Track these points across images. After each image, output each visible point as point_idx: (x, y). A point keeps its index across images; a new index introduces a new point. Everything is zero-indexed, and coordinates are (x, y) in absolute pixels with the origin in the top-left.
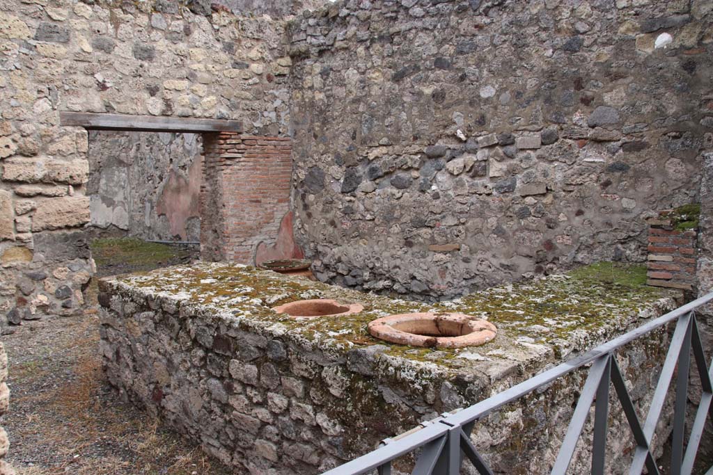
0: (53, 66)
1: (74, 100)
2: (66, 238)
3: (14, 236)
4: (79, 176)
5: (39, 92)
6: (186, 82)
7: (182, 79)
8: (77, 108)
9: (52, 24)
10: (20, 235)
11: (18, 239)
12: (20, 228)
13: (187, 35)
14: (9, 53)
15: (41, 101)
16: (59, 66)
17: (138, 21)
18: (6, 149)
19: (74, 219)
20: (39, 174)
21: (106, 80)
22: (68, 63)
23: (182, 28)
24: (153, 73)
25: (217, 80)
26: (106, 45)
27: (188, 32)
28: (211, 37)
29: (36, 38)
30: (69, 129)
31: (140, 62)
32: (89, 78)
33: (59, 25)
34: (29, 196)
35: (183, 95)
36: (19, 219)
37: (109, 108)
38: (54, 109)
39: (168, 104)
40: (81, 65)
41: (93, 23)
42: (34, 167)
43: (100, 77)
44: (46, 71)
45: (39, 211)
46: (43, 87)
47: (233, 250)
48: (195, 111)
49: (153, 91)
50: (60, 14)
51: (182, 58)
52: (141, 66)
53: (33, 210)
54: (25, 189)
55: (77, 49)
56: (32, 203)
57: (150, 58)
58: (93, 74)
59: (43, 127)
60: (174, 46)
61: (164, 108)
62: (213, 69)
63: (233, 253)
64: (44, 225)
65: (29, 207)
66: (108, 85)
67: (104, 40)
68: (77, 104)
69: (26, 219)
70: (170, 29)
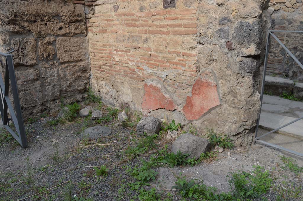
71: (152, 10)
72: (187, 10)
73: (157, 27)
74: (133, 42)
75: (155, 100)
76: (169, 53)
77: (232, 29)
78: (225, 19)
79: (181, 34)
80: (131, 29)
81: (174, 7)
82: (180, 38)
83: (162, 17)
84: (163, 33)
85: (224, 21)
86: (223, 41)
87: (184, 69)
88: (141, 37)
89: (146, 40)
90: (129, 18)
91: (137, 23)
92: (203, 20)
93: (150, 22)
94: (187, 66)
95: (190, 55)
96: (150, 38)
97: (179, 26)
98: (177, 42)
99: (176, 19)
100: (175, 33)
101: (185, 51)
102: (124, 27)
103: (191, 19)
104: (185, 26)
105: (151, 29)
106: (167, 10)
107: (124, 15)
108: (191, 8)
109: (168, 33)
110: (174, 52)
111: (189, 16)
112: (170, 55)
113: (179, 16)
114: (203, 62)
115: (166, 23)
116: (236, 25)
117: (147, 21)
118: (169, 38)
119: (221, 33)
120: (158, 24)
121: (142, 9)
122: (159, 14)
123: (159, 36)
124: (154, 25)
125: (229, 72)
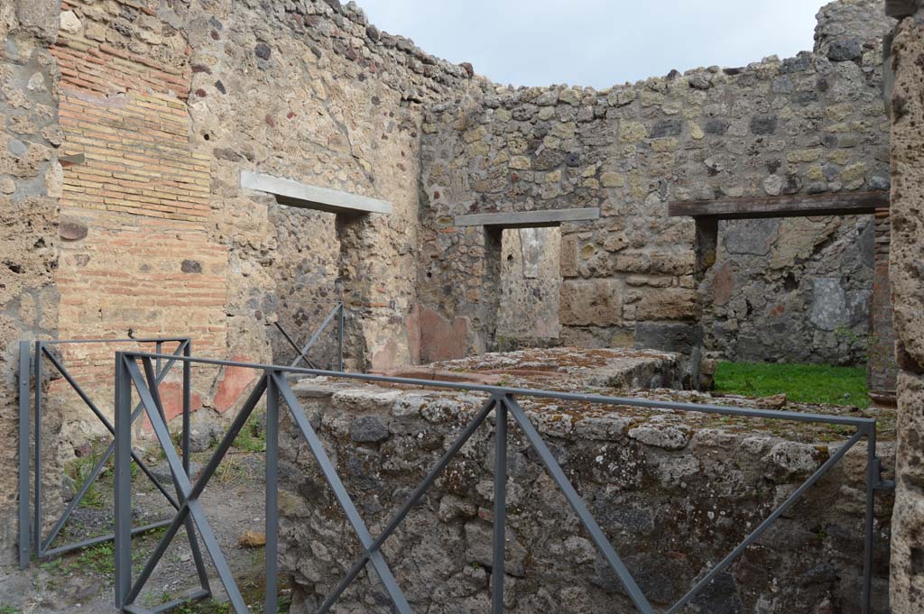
0: (664, 160)
1: (682, 190)
2: (666, 330)
3: (620, 322)
4: (682, 266)
5: (651, 186)
6: (819, 150)
7: (814, 146)
8: (685, 197)
9: (666, 119)
10: (625, 323)
11: (624, 326)
12: (625, 316)
13: (823, 91)
14: (629, 156)
15: (652, 195)
16: (670, 158)
17: (757, 92)
18: (620, 243)
19: (675, 312)
20: (645, 264)
21: (717, 164)
22: (680, 153)
23: (815, 84)
24: (773, 145)
25: (867, 140)
26: (719, 127)
27: (823, 86)
28: (860, 85)
29: (652, 137)
30: (676, 219)
31: (759, 137)
32: (699, 165)
33: (674, 118)
34: (634, 285)
35: (813, 167)
36: (626, 307)
37: (719, 194)
38: (662, 201)
39: (791, 179)
40: (691, 153)
41: (706, 108)
42: (641, 258)
43: (709, 163)
44: (659, 166)
45: (644, 301)
46: (655, 181)
47: (883, 372)
48: (830, 185)
49: (773, 168)
50: (673, 108)
51: (815, 121)
52: (759, 141)
53: (638, 299)
54: (633, 279)
55: (688, 138)
56: (639, 292)
57: (771, 130)
58: (703, 160)
59: (653, 219)
60: (803, 109)
61: (786, 185)
62: (863, 126)
63: (883, 376)
64: (646, 314)
65: (634, 297)
66: (718, 169)
67: (717, 123)
68: (685, 194)
69: (632, 307)
70: (798, 89)
71: (164, 273)
72: (215, 278)
73: (172, 295)
74: (125, 319)
75: (171, 404)
76: (191, 330)
77: (260, 298)
78: (256, 289)
79: (208, 305)
80: (120, 298)
81: (200, 271)
82: (208, 310)
83: (182, 283)
84: (184, 304)
85: (255, 291)
86: (254, 311)
87: (212, 348)
88: (143, 310)
89: (154, 315)
90: (116, 279)
91: (132, 289)
92: (234, 290)
93: (159, 288)
94: (216, 344)
95: (220, 330)
96: (161, 313)
97: (208, 295)
98: (202, 316)
99: (202, 287)
100: (201, 304)
101: (213, 326)
102: (104, 294)
103: (220, 288)
104: (214, 295)
105: (161, 298)
106: (188, 274)
107: (104, 274)
108: (220, 275)
109: (189, 304)
110: (198, 329)
111: (218, 285)
112: (192, 333)
113: (206, 283)
114: (234, 335)
115: (186, 291)
116: (263, 295)
117: (154, 287)
118: (192, 311)
119: (252, 303)
120: (174, 292)
121: (145, 268)
122: (178, 279)
123: (174, 308)
124: (167, 293)
125: (259, 342)
